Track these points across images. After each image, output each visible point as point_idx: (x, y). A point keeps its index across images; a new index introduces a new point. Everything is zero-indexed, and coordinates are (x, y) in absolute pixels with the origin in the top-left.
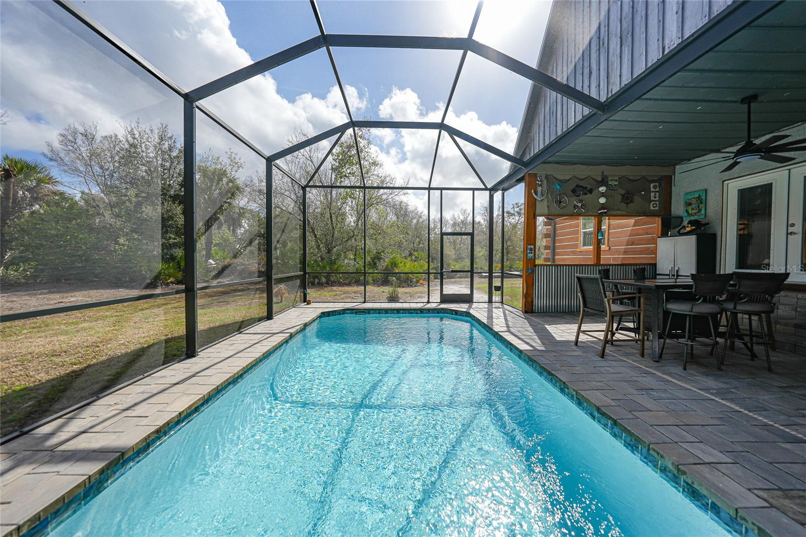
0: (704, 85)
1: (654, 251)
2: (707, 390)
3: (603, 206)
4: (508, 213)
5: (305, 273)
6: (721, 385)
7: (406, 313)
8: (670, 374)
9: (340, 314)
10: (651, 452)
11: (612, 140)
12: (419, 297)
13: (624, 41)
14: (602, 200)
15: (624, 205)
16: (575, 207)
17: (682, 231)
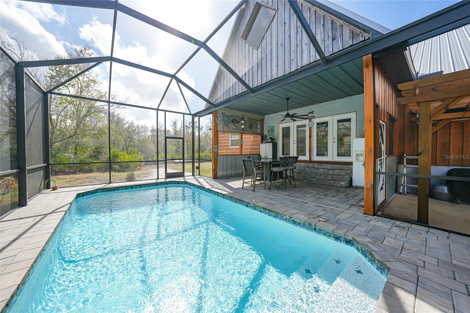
0: (280, 91)
1: (259, 149)
2: (285, 195)
3: (243, 129)
4: (186, 126)
5: (48, 164)
6: (288, 194)
7: (146, 187)
8: (275, 193)
9: (93, 193)
10: (282, 216)
11: (250, 103)
12: (144, 177)
13: (258, 67)
14: (243, 127)
15: (249, 129)
16: (233, 128)
17: (268, 141)
